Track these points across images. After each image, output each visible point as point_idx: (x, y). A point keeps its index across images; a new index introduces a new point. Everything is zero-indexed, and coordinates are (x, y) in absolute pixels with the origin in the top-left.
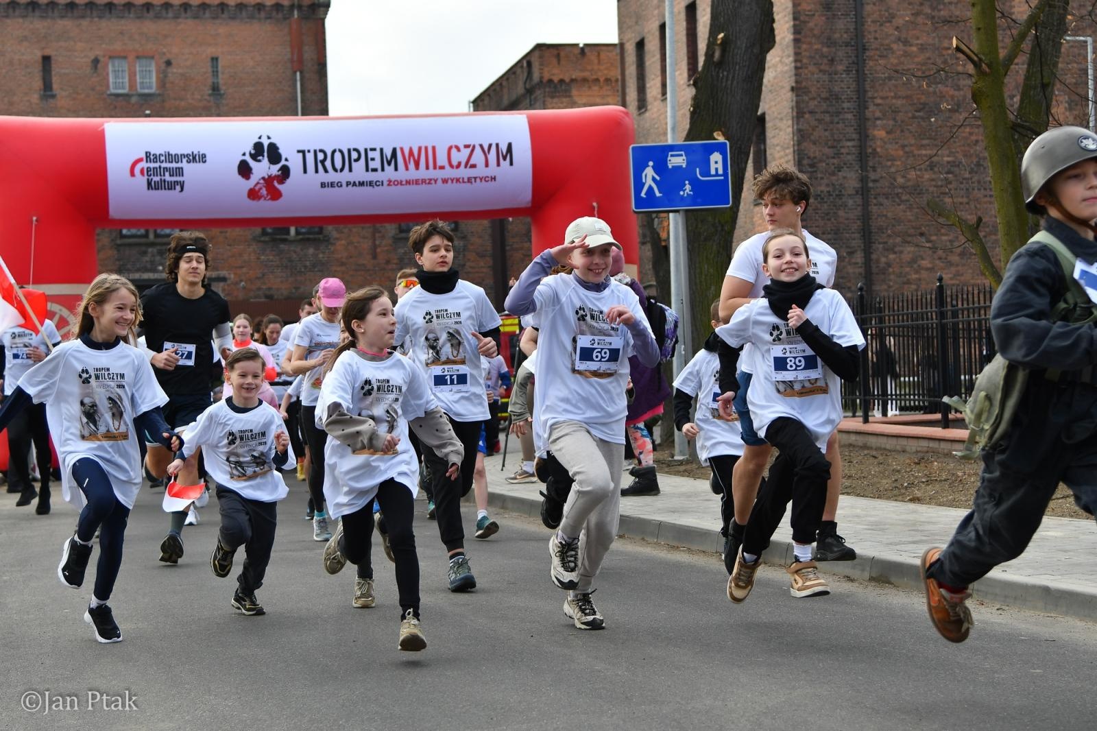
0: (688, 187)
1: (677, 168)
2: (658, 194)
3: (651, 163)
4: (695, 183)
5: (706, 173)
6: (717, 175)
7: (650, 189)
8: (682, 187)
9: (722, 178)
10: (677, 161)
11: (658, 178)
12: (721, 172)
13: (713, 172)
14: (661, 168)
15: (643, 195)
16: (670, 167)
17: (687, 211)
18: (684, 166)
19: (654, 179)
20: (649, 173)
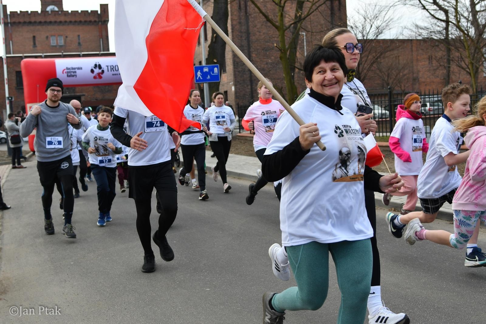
0: (209, 77)
1: (206, 72)
2: (201, 78)
3: (199, 71)
4: (211, 76)
5: (213, 72)
6: (216, 73)
7: (199, 77)
8: (207, 76)
9: (217, 74)
10: (206, 70)
11: (201, 74)
12: (217, 72)
13: (215, 73)
14: (202, 72)
15: (198, 78)
16: (204, 71)
17: (209, 83)
18: (208, 71)
19: (200, 75)
20: (199, 73)
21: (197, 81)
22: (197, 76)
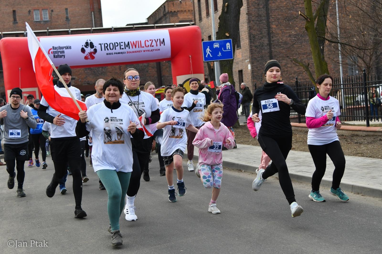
0: (220, 54)
1: (216, 48)
2: (211, 56)
3: (209, 47)
4: (222, 52)
5: (225, 49)
6: (228, 49)
7: (209, 54)
9: (230, 50)
10: (216, 46)
11: (211, 51)
12: (230, 48)
13: (227, 49)
14: (212, 48)
15: (207, 56)
16: (214, 48)
17: (220, 61)
18: (219, 47)
19: (210, 52)
20: (208, 50)
21: (206, 59)
22: (205, 53)
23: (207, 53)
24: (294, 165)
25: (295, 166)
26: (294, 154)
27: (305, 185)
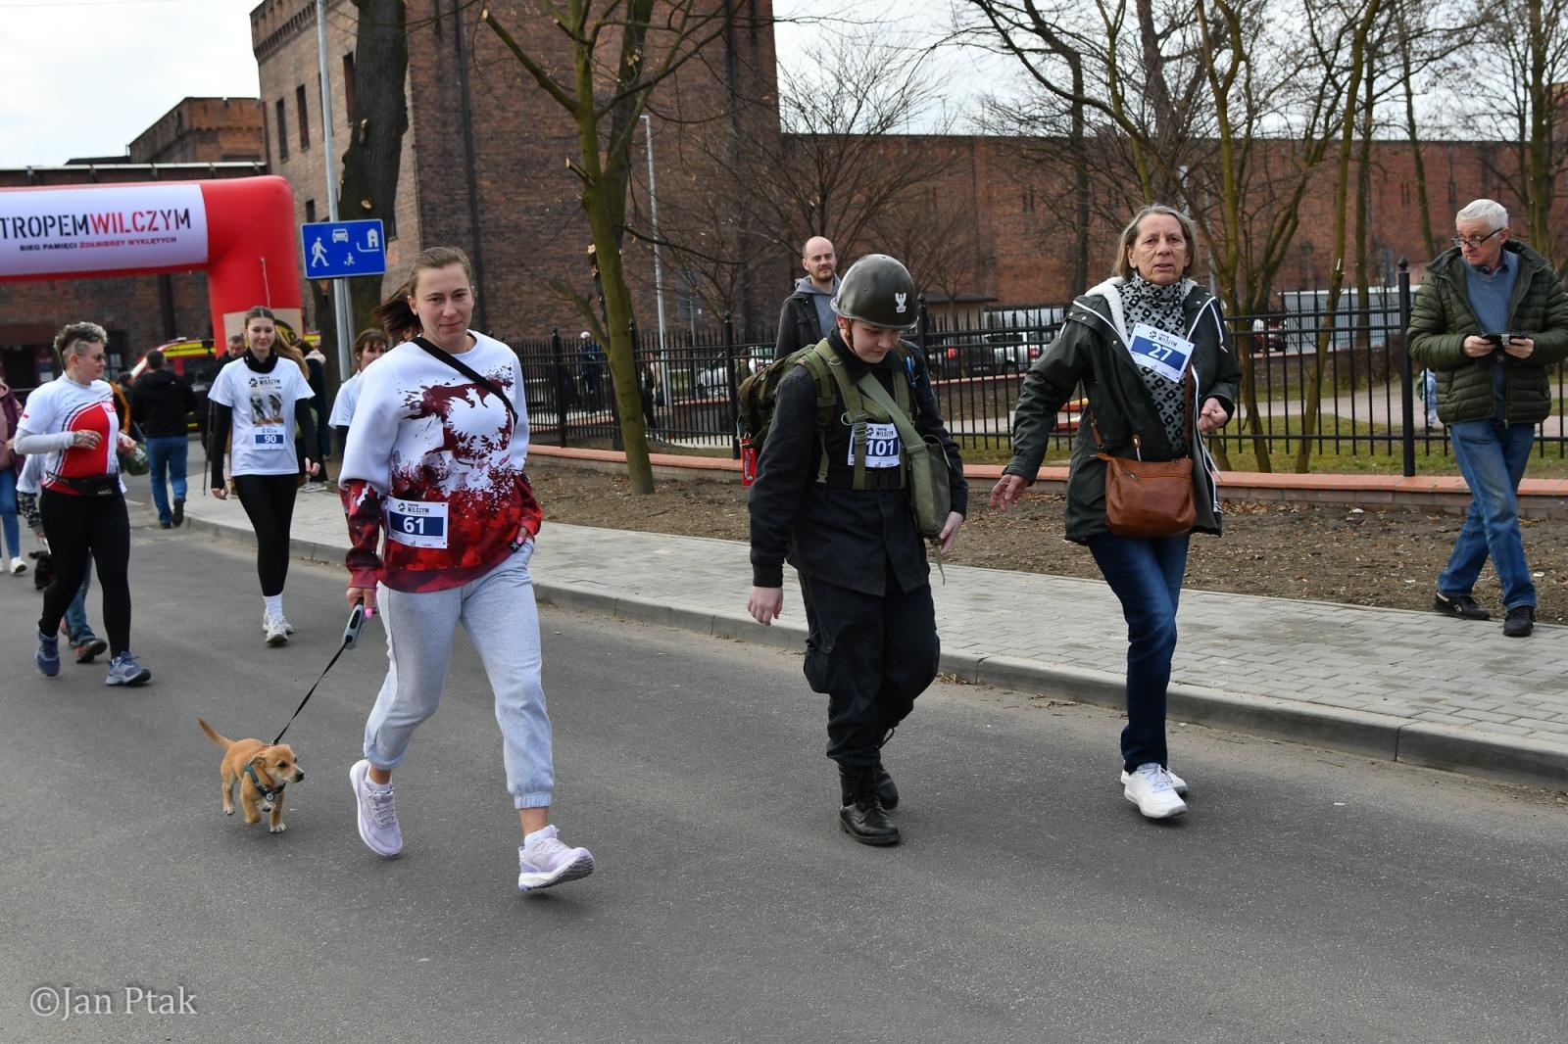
0: (350, 258)
1: (341, 243)
2: (326, 264)
3: (319, 239)
4: (356, 255)
5: (365, 245)
6: (373, 247)
7: (319, 260)
8: (345, 258)
9: (376, 249)
10: (341, 236)
11: (325, 251)
12: (376, 245)
13: (370, 245)
15: (313, 265)
16: (335, 241)
17: (349, 277)
18: (347, 240)
19: (322, 252)
20: (318, 247)
22: (310, 257)
23: (313, 257)
24: (560, 564)
25: (565, 567)
26: (555, 532)
27: (592, 616)
